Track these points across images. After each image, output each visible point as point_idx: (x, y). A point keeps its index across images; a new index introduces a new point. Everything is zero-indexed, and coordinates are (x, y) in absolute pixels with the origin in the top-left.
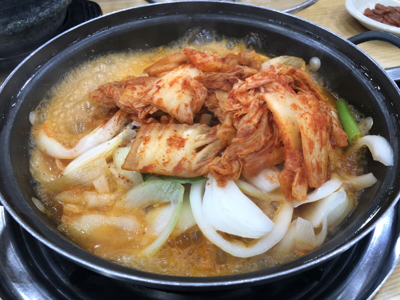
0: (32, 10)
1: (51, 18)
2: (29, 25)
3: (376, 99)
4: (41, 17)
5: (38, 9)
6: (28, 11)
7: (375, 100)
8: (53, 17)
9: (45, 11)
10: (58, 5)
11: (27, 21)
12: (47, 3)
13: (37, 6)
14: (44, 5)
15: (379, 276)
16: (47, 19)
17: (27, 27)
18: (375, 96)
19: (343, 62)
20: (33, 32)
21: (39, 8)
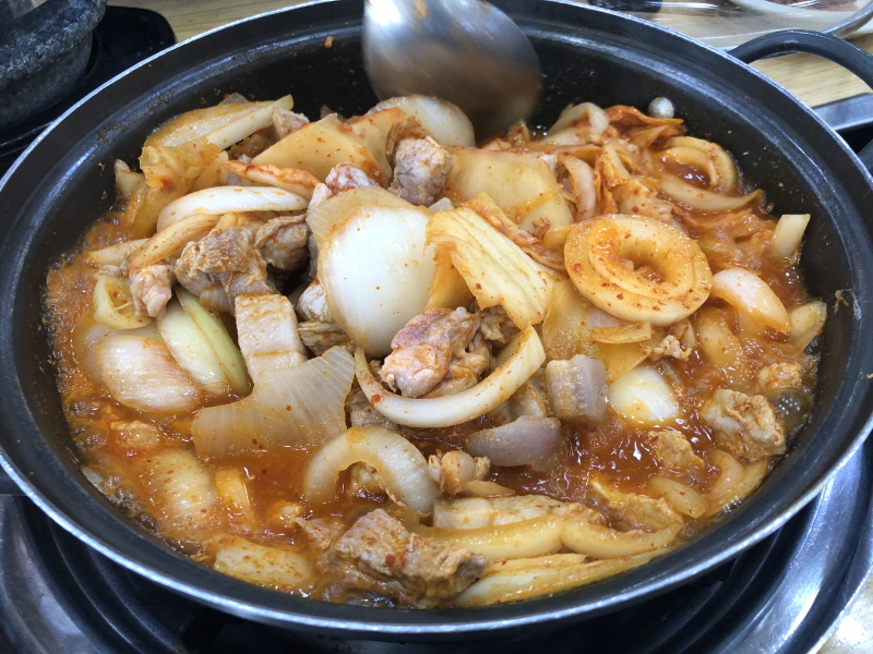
0: (18, 40)
1: (62, 56)
2: (15, 76)
3: (806, 177)
4: (41, 56)
5: (31, 39)
6: (9, 44)
7: (804, 180)
8: (67, 53)
9: (50, 41)
10: (76, 24)
11: (11, 68)
12: (51, 22)
13: (29, 31)
14: (44, 28)
15: (853, 557)
16: (54, 58)
17: (11, 80)
18: (802, 172)
19: (725, 104)
20: (25, 90)
21: (33, 34)
